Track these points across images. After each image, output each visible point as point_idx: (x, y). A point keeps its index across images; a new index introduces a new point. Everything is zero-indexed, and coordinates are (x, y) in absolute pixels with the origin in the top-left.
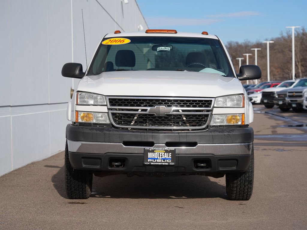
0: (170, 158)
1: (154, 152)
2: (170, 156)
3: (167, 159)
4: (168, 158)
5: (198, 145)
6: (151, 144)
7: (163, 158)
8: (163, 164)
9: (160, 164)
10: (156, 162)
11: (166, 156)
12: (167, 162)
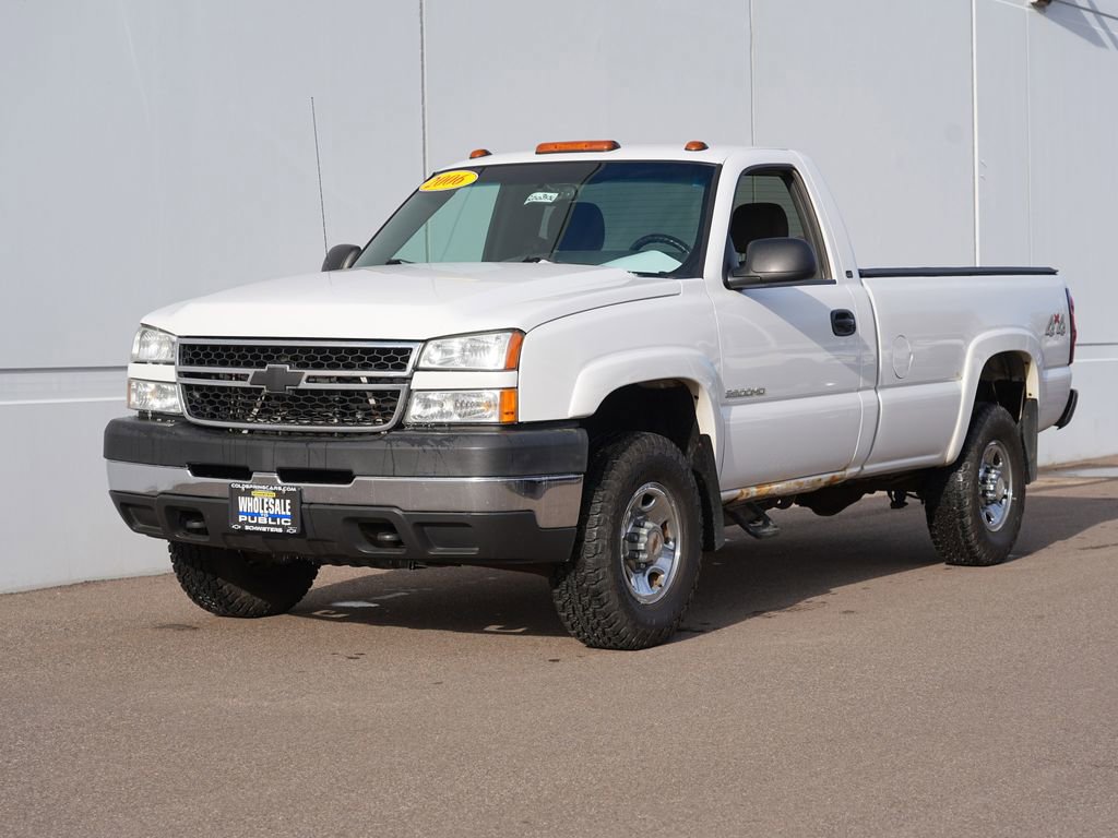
0: (289, 513)
1: (250, 496)
2: (288, 507)
3: (281, 517)
4: (283, 513)
5: (357, 479)
6: (244, 474)
7: (272, 512)
8: (272, 530)
9: (264, 529)
10: (257, 524)
11: (278, 509)
12: (281, 526)
